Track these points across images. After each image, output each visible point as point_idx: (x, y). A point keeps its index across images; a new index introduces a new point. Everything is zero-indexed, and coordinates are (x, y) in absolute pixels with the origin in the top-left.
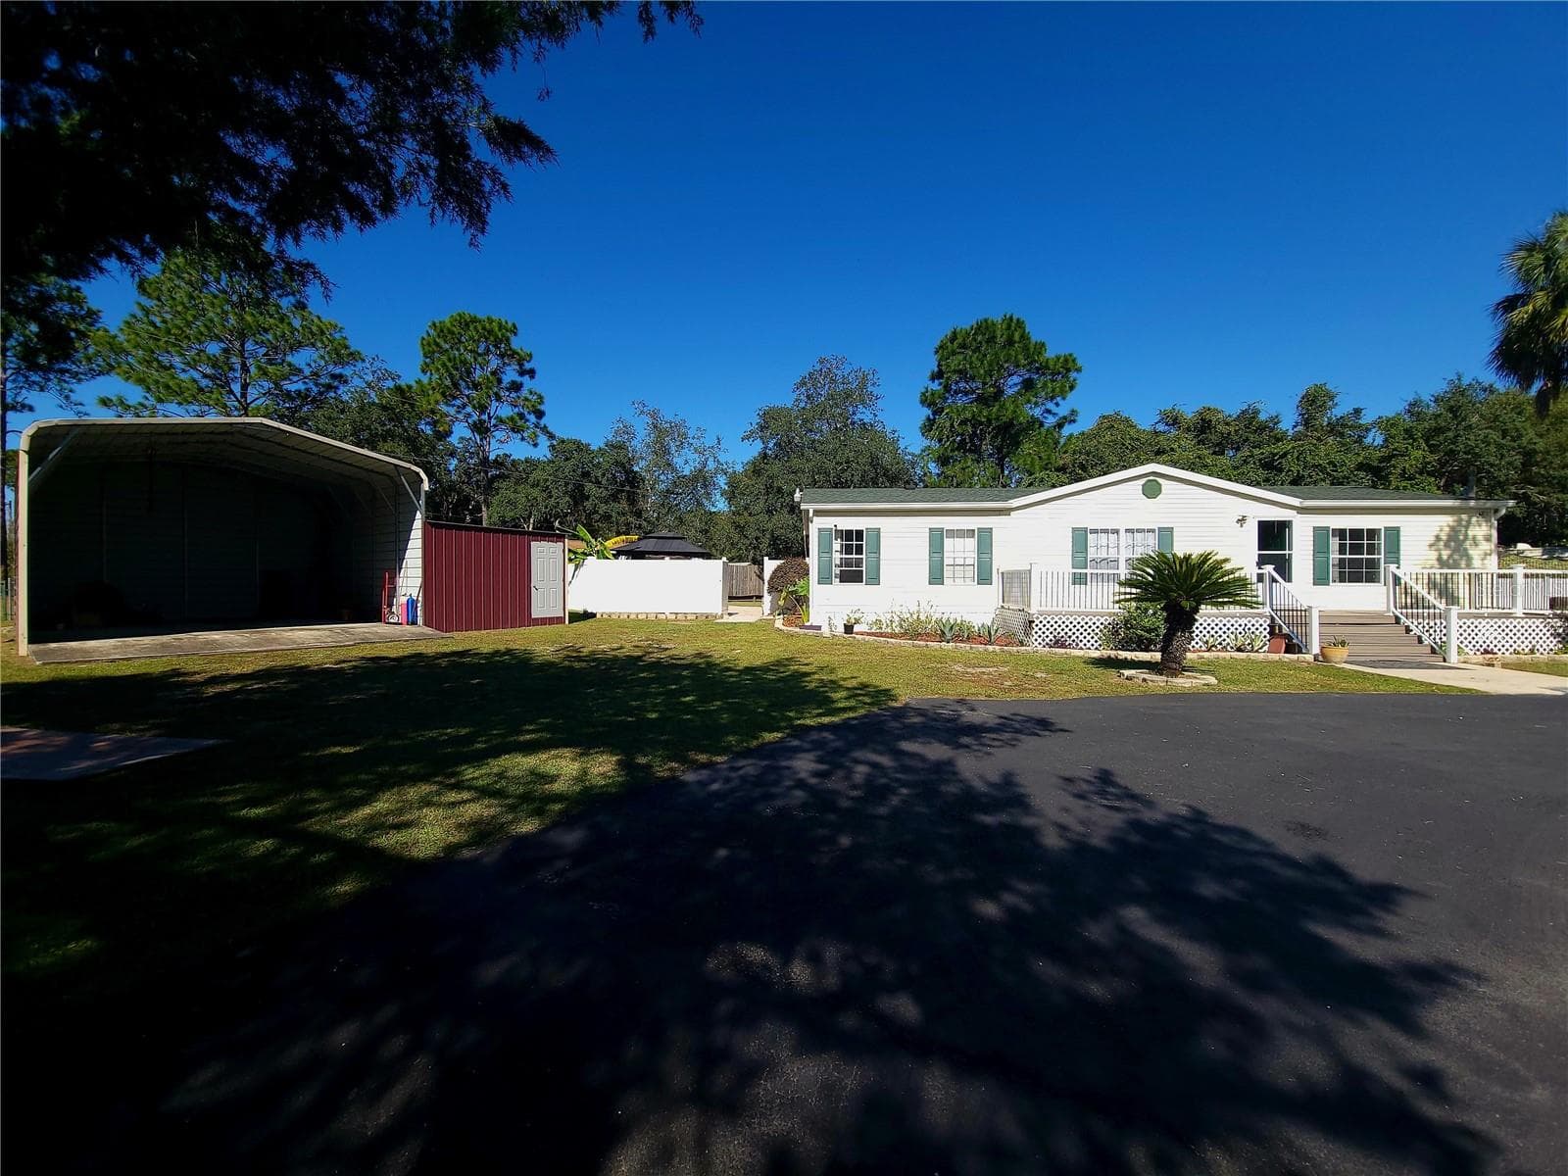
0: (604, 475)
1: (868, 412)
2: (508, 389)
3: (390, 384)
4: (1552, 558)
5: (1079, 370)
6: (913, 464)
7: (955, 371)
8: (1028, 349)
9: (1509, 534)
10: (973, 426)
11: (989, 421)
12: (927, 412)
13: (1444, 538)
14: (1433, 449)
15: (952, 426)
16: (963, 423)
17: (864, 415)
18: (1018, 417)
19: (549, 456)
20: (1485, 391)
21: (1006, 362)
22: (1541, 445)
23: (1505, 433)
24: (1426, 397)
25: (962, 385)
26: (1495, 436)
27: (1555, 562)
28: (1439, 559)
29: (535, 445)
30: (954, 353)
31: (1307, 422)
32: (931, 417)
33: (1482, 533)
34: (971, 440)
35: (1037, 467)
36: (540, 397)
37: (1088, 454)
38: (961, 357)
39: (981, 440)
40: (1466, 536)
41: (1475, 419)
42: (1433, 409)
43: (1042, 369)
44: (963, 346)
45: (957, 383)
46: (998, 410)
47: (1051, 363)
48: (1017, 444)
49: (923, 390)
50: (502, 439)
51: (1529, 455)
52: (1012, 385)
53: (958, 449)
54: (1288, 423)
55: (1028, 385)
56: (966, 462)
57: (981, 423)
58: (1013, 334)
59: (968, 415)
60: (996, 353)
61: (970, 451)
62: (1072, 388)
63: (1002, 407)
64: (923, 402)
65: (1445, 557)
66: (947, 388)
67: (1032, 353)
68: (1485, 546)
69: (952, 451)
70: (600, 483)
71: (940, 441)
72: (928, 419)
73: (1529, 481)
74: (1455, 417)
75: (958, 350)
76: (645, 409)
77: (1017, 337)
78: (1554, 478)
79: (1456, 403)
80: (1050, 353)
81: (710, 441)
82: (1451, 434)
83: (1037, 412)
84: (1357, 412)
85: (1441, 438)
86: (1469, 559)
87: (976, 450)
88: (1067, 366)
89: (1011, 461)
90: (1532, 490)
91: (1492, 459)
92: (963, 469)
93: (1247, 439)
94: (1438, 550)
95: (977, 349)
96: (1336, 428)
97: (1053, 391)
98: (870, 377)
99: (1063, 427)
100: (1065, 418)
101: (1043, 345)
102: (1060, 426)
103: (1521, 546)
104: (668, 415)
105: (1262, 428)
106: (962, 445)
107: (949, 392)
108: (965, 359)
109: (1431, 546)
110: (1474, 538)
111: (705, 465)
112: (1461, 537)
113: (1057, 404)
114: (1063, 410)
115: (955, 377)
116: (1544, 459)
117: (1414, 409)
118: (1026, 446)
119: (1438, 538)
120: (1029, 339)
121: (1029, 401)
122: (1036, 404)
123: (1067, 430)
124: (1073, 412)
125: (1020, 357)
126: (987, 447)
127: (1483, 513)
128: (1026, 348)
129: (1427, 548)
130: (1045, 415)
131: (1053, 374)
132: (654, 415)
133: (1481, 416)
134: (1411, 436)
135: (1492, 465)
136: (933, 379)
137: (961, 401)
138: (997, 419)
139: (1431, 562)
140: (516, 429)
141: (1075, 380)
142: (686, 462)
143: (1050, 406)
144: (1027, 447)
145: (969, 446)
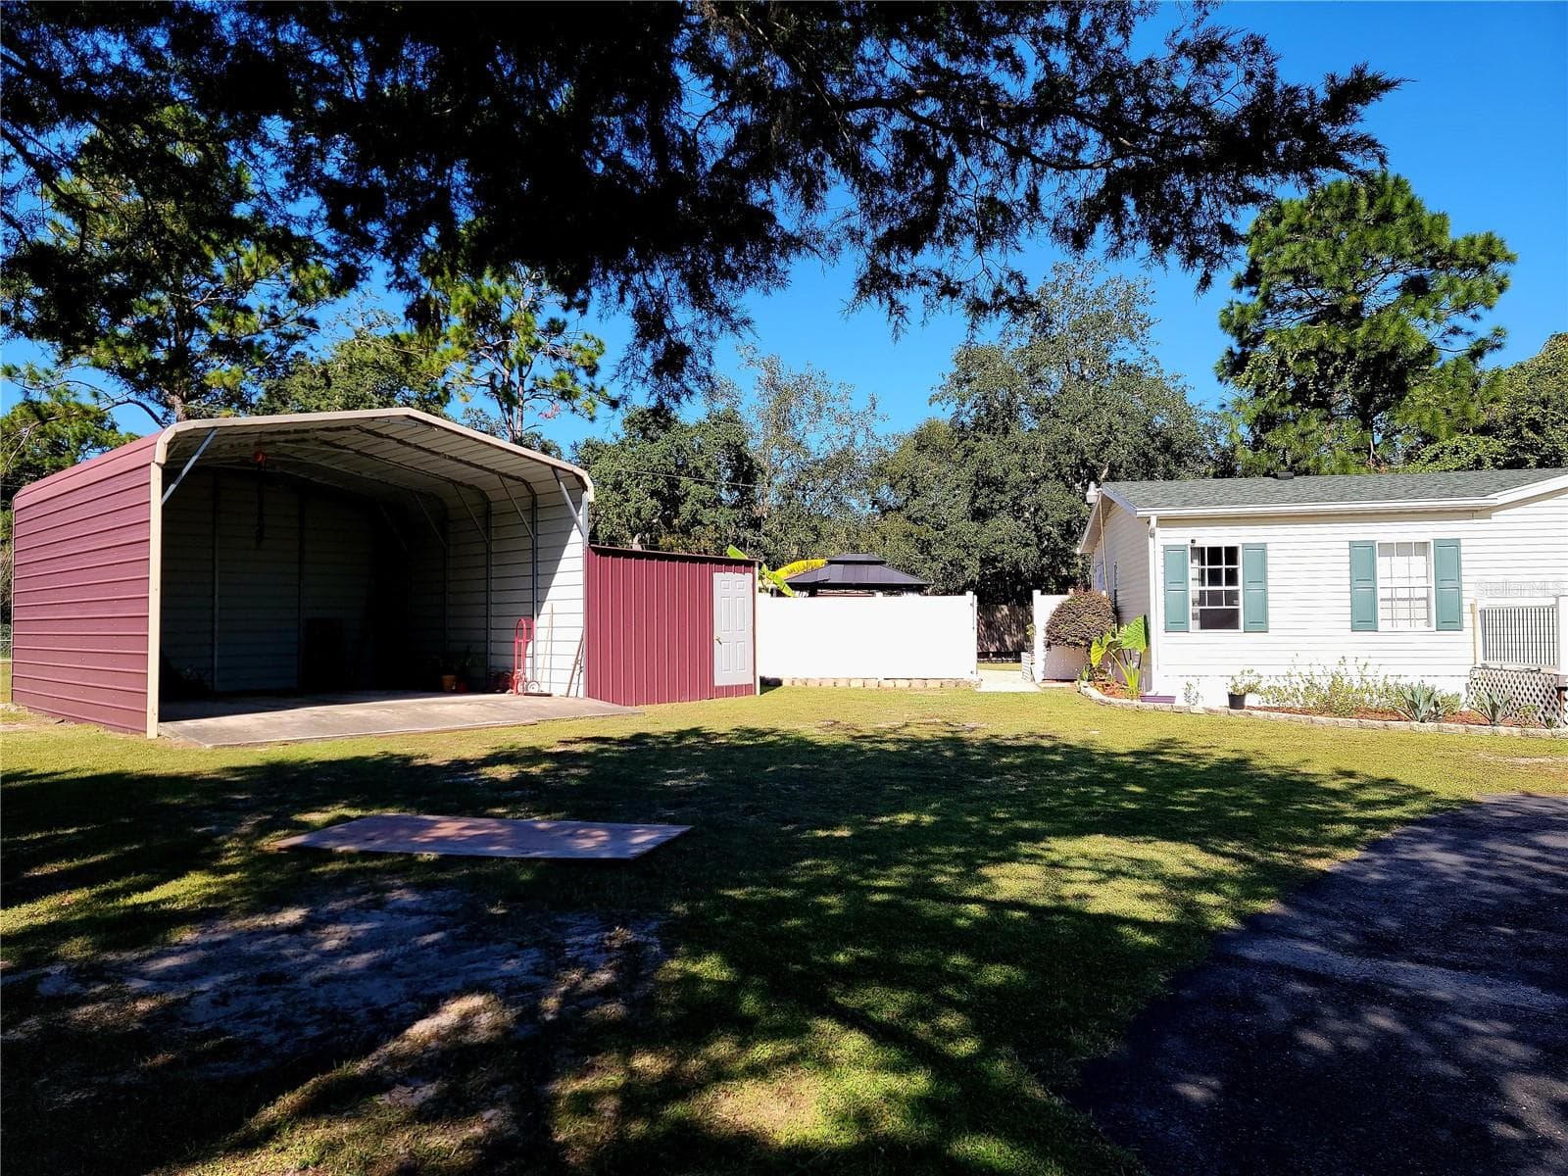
0: (708, 465)
1: (1132, 348)
2: (545, 332)
3: (385, 331)
5: (1509, 259)
6: (1213, 432)
7: (1285, 272)
8: (1421, 226)
10: (1322, 363)
11: (1350, 354)
12: (1232, 342)
15: (1282, 362)
16: (1304, 357)
17: (1127, 352)
18: (1406, 344)
19: (623, 436)
21: (1379, 251)
25: (1294, 294)
29: (592, 419)
30: (1280, 241)
32: (1237, 350)
34: (1316, 384)
35: (1444, 428)
36: (600, 344)
37: (1545, 403)
38: (1296, 247)
39: (1332, 385)
43: (1444, 259)
44: (1298, 228)
45: (1285, 290)
46: (1370, 333)
47: (1461, 251)
48: (1400, 389)
49: (1226, 306)
50: (549, 413)
52: (1383, 291)
53: (1292, 402)
55: (1416, 287)
56: (1307, 422)
57: (1334, 357)
58: (1392, 203)
59: (1312, 344)
60: (1361, 238)
61: (1316, 405)
62: (1501, 288)
63: (1375, 327)
64: (1225, 326)
66: (1267, 301)
67: (1424, 231)
69: (1282, 405)
70: (702, 476)
71: (1259, 391)
72: (1231, 353)
75: (1289, 236)
76: (756, 357)
77: (1399, 207)
80: (1455, 233)
81: (860, 404)
83: (1433, 333)
87: (1323, 403)
88: (1486, 255)
89: (1392, 418)
92: (1303, 436)
95: (1324, 232)
97: (1470, 293)
98: (1139, 290)
99: (1482, 357)
100: (1483, 341)
101: (1443, 216)
102: (1476, 354)
104: (792, 369)
106: (1300, 394)
107: (1270, 306)
108: (1304, 249)
111: (852, 442)
113: (1475, 317)
114: (1483, 330)
115: (1287, 281)
118: (1418, 391)
120: (1422, 210)
121: (1423, 315)
122: (1437, 319)
123: (1488, 363)
124: (1498, 332)
125: (1405, 241)
126: (1343, 397)
128: (1416, 226)
130: (1447, 337)
131: (1463, 268)
132: (771, 367)
136: (1239, 284)
137: (1292, 321)
138: (1366, 348)
140: (567, 395)
141: (1505, 276)
142: (820, 439)
143: (1463, 321)
144: (1419, 393)
145: (1311, 397)
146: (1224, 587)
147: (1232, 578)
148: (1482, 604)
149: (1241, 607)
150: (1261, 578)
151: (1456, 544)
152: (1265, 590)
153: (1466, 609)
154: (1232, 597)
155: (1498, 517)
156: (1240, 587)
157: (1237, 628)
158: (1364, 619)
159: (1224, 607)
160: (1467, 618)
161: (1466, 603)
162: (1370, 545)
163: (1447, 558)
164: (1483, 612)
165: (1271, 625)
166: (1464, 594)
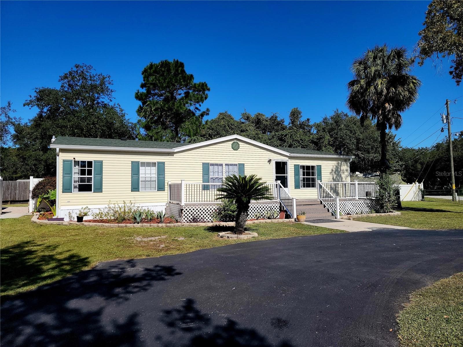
4: (366, 177)
9: (354, 168)
13: (334, 170)
14: (331, 136)
20: (345, 116)
22: (361, 137)
23: (351, 132)
24: (328, 117)
26: (348, 132)
27: (367, 178)
28: (333, 178)
31: (293, 122)
33: (345, 167)
40: (340, 169)
41: (343, 126)
42: (331, 121)
51: (358, 140)
54: (287, 123)
65: (335, 177)
68: (346, 173)
73: (358, 149)
74: (337, 125)
78: (366, 149)
79: (337, 119)
82: (336, 131)
84: (308, 120)
85: (333, 133)
86: (342, 178)
90: (359, 153)
91: (348, 141)
93: (273, 128)
94: (333, 175)
96: (302, 126)
103: (357, 173)
105: (278, 124)
109: (331, 173)
110: (343, 170)
112: (339, 170)
116: (363, 142)
117: (325, 120)
119: (332, 170)
127: (345, 160)
129: (329, 174)
133: (344, 125)
134: (324, 131)
135: (348, 143)
139: (330, 179)
146: (86, 176)
147: (90, 173)
148: (170, 183)
149: (93, 183)
150: (100, 172)
151: (163, 163)
152: (102, 177)
153: (166, 184)
154: (89, 180)
155: (175, 155)
156: (92, 176)
157: (91, 191)
158: (135, 187)
159: (86, 183)
160: (166, 186)
161: (166, 182)
162: (138, 163)
163: (161, 168)
164: (170, 185)
165: (103, 190)
166: (166, 179)
